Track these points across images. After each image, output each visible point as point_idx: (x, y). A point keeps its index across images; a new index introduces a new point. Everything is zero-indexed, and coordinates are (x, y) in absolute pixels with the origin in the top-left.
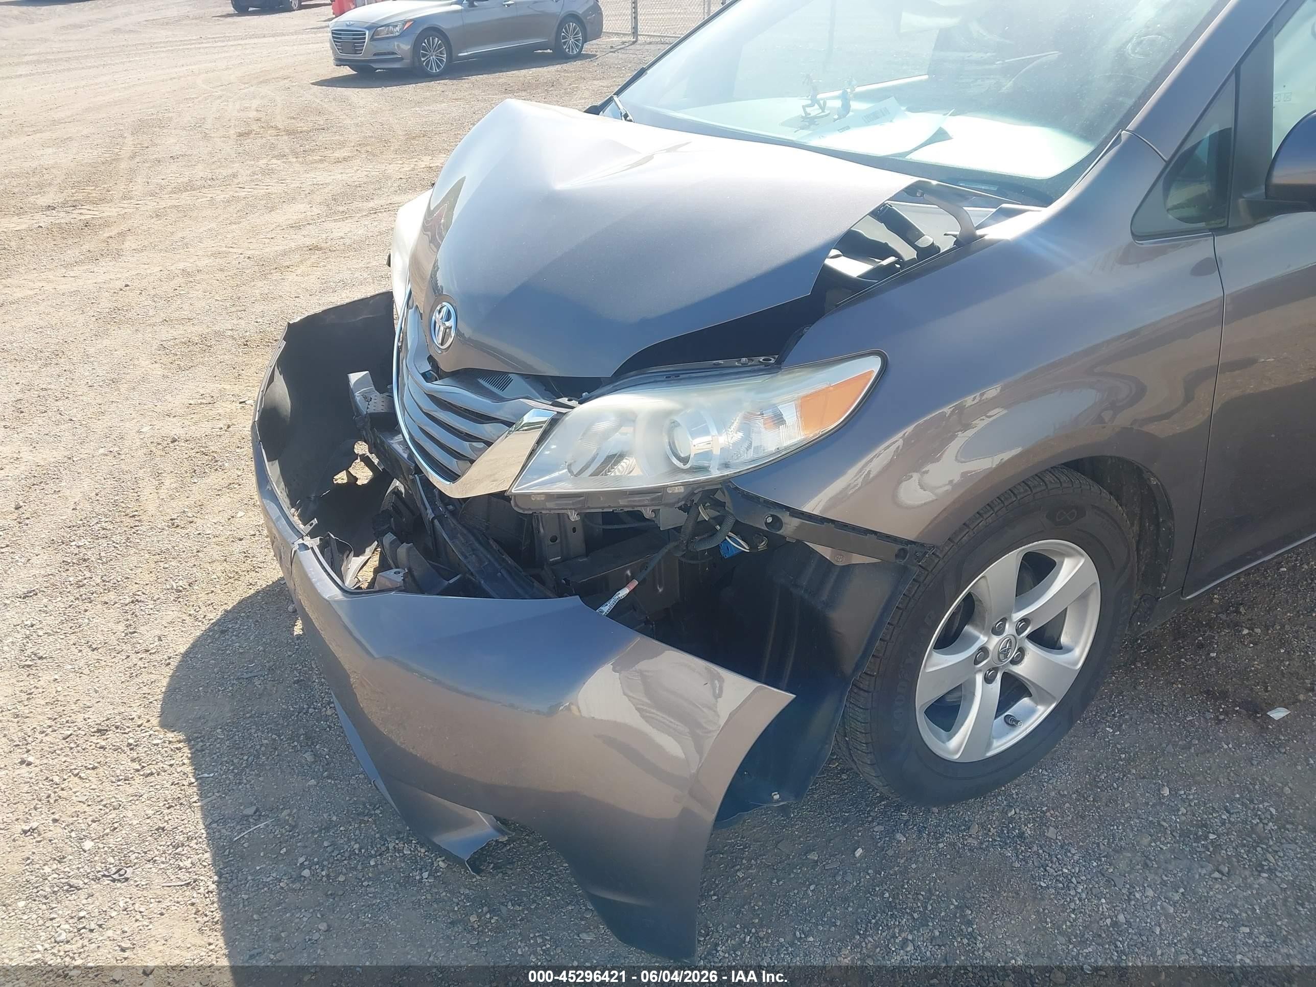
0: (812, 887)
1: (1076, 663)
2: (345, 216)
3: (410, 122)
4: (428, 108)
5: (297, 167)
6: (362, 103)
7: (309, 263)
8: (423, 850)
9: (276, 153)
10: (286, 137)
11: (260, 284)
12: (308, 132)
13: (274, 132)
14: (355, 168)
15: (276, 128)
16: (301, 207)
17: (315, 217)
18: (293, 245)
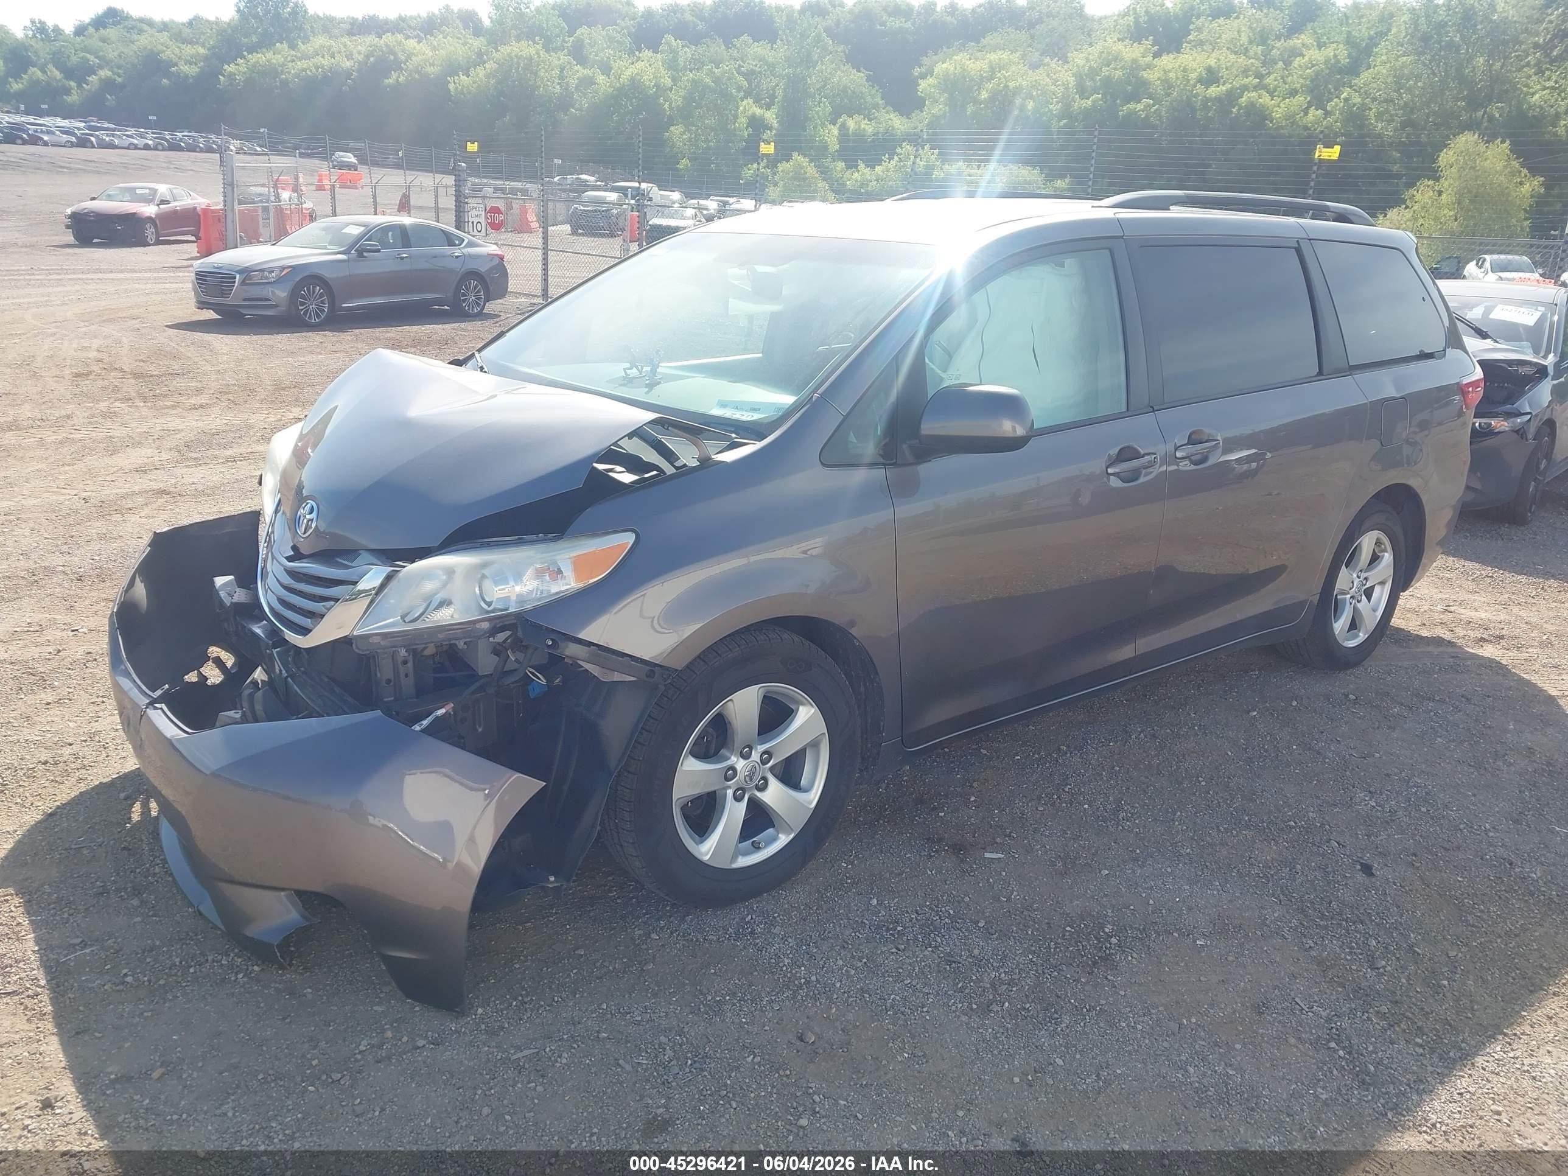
0: (575, 971)
1: (811, 803)
2: (198, 463)
3: (280, 373)
4: (302, 359)
5: (145, 411)
6: (226, 349)
7: (154, 506)
8: (240, 960)
9: (120, 396)
10: (133, 381)
11: (98, 524)
12: (160, 376)
13: (119, 375)
14: (213, 416)
15: (121, 370)
16: (149, 452)
17: (164, 463)
18: (136, 488)
